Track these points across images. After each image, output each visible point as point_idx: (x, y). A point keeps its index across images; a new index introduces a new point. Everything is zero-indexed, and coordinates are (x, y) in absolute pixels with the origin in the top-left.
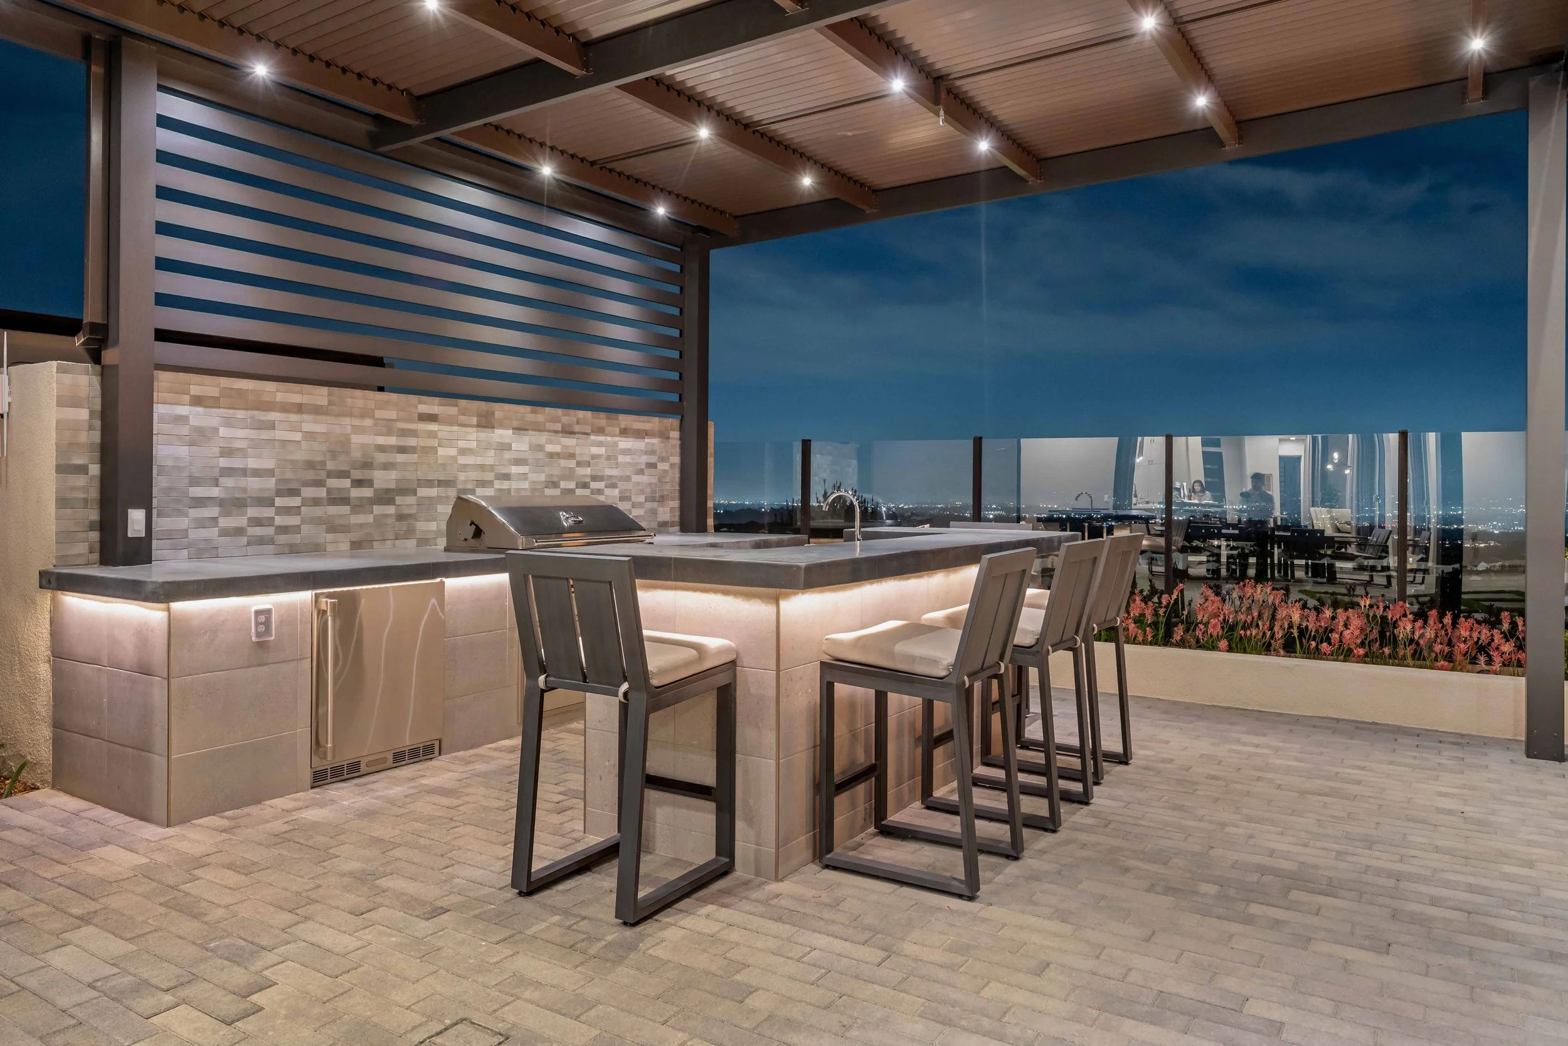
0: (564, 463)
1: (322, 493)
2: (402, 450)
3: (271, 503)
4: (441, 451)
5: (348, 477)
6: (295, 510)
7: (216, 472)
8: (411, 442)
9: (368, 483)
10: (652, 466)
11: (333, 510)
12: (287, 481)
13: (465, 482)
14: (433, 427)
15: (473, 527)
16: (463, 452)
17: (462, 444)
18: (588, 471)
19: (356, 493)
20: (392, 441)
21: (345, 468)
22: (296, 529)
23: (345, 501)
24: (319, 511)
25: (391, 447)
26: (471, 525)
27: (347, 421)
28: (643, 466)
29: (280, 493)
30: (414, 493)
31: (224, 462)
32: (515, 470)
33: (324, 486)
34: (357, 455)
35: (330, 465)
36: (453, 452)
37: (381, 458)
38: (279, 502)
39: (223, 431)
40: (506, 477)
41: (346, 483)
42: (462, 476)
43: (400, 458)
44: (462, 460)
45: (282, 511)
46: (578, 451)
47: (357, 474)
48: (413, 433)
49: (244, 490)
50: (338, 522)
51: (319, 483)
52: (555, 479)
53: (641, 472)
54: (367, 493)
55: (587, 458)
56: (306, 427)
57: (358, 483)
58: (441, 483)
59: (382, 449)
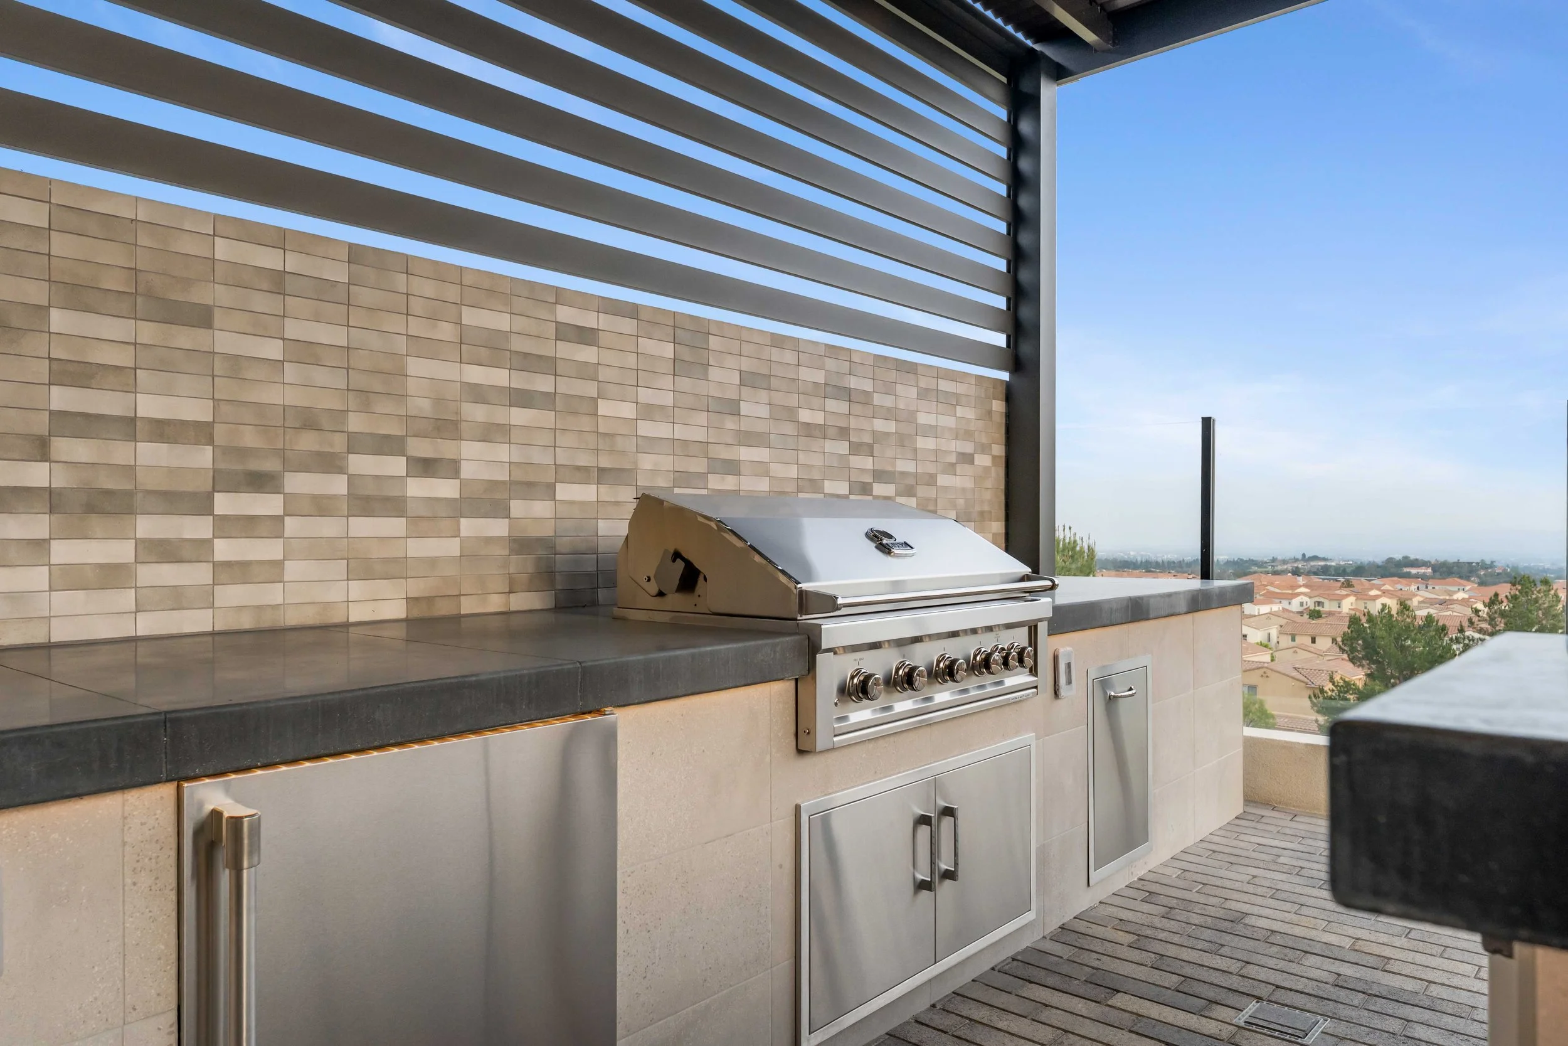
0: (830, 446)
1: (338, 485)
2: (522, 398)
3: (201, 504)
4: (604, 407)
5: (402, 453)
6: (274, 526)
7: (40, 424)
8: (543, 384)
9: (452, 468)
10: (967, 459)
11: (363, 527)
12: (243, 453)
13: (655, 472)
14: (587, 354)
15: (680, 565)
16: (648, 412)
17: (645, 395)
18: (868, 463)
19: (418, 488)
20: (500, 377)
21: (393, 429)
22: (274, 571)
23: (395, 506)
24: (328, 527)
25: (500, 389)
26: (674, 561)
27: (395, 323)
28: (952, 459)
29: (224, 481)
30: (549, 491)
31: (62, 398)
32: (746, 454)
33: (341, 470)
34: (421, 405)
35: (356, 423)
36: (627, 410)
37: (476, 413)
38: (224, 504)
39: (59, 320)
40: (732, 467)
41: (396, 466)
42: (647, 462)
43: (519, 416)
44: (646, 429)
45: (229, 526)
46: (853, 423)
47: (421, 448)
48: (549, 365)
49: (130, 470)
50: (377, 552)
51: (329, 463)
52: (816, 476)
53: (951, 469)
54: (445, 489)
55: (867, 439)
56: (294, 329)
57: (426, 467)
58: (603, 475)
59: (478, 394)
